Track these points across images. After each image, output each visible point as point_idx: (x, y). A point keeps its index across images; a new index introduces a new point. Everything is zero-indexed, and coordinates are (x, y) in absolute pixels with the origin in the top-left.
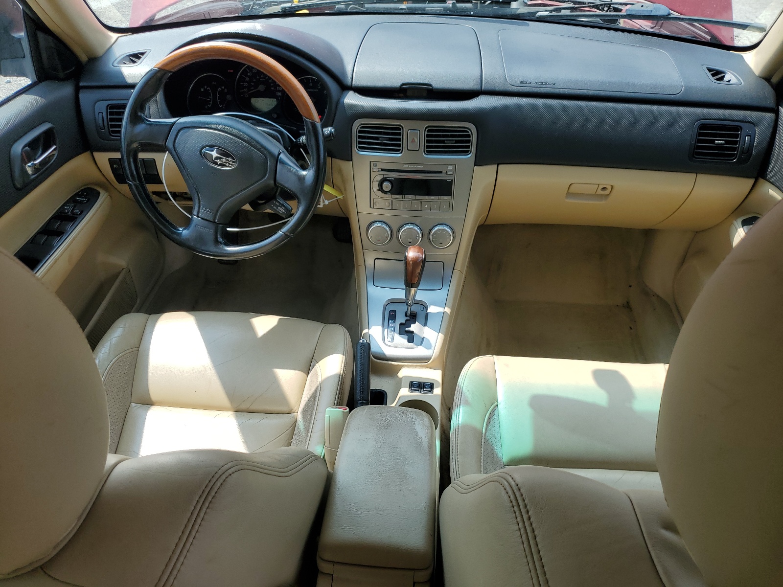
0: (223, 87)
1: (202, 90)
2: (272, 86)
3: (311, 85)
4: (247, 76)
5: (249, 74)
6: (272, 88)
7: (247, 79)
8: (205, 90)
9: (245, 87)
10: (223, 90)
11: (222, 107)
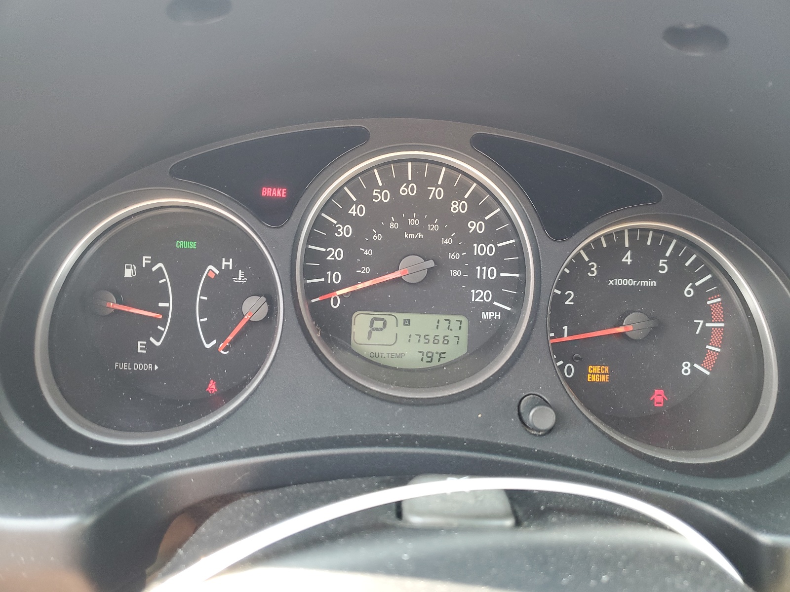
0: (228, 264)
1: (128, 273)
2: (456, 264)
3: (627, 259)
4: (345, 218)
5: (353, 211)
6: (455, 273)
7: (344, 231)
8: (143, 272)
9: (334, 266)
10: (227, 275)
11: (215, 347)
